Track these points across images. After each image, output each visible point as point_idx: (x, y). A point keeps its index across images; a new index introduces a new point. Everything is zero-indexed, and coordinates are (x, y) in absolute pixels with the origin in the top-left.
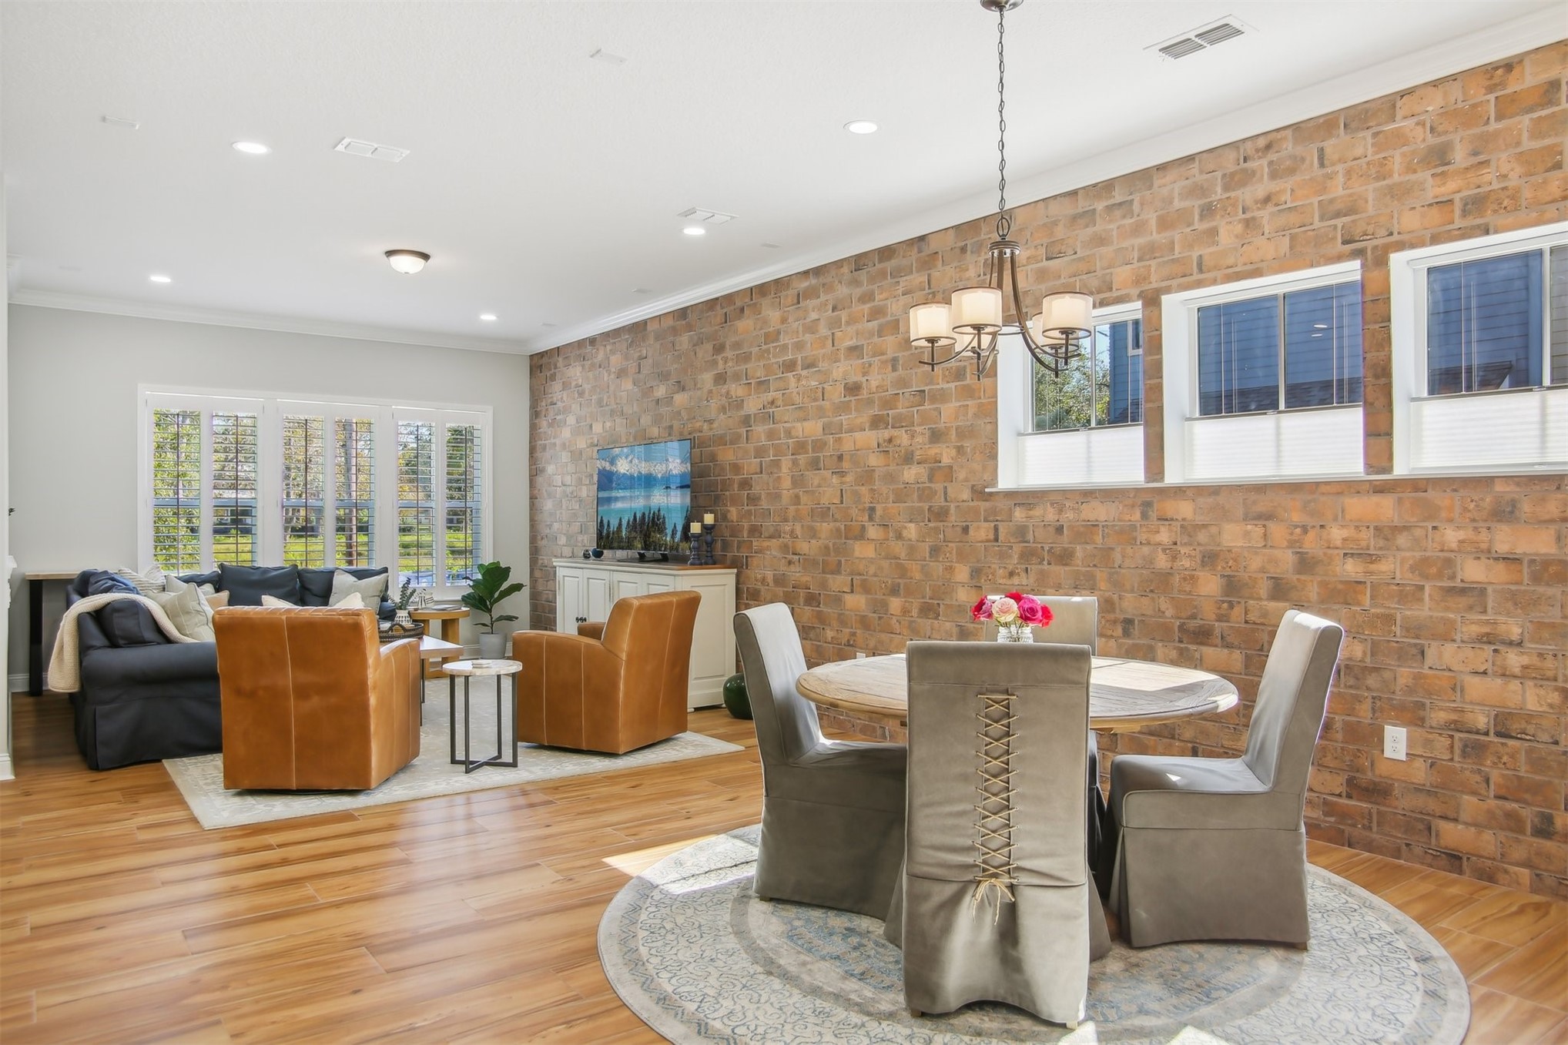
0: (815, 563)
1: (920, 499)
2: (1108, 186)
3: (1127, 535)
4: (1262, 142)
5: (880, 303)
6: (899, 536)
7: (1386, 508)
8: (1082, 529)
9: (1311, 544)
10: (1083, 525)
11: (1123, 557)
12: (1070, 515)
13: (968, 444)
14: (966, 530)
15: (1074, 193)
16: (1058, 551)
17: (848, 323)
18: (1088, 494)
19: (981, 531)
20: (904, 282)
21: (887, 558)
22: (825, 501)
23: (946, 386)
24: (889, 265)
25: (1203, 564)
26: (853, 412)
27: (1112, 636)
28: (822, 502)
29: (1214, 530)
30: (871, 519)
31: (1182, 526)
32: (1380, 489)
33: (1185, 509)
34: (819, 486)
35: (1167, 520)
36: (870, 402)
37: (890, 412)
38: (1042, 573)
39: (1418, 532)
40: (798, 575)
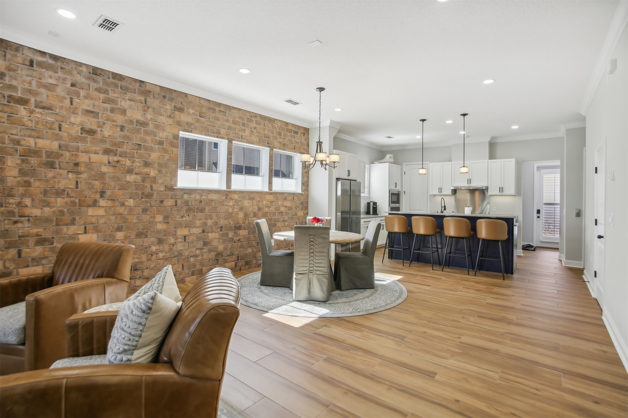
0: (47, 220)
1: (137, 189)
2: (219, 105)
3: (222, 203)
4: (254, 115)
5: (114, 98)
6: (123, 205)
7: (271, 198)
8: (208, 202)
9: (260, 205)
10: (209, 201)
11: (220, 209)
12: (205, 197)
13: (164, 170)
14: (162, 202)
15: (209, 101)
16: (200, 208)
17: (86, 97)
18: (210, 191)
19: (169, 203)
20: (129, 95)
21: (114, 214)
22: (61, 186)
23: (153, 145)
24: (120, 83)
25: (240, 210)
26: (89, 143)
27: (217, 232)
28: (56, 186)
29: (242, 202)
30: (102, 196)
31: (235, 201)
32: (271, 194)
33: (236, 197)
34: (54, 177)
35: (232, 199)
36: (103, 141)
37: (118, 149)
38: (194, 215)
39: (276, 202)
40: (26, 229)
